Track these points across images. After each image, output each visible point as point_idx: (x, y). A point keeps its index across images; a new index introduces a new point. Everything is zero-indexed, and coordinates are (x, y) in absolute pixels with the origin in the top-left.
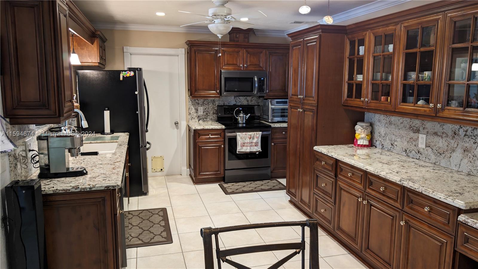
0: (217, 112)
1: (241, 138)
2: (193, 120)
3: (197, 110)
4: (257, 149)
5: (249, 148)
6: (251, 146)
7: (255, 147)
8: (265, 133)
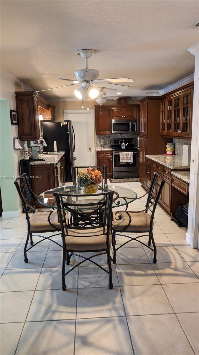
0: (110, 143)
1: (122, 155)
2: (99, 147)
3: (100, 142)
4: (131, 161)
5: (126, 160)
6: (127, 159)
7: (129, 160)
8: (135, 153)
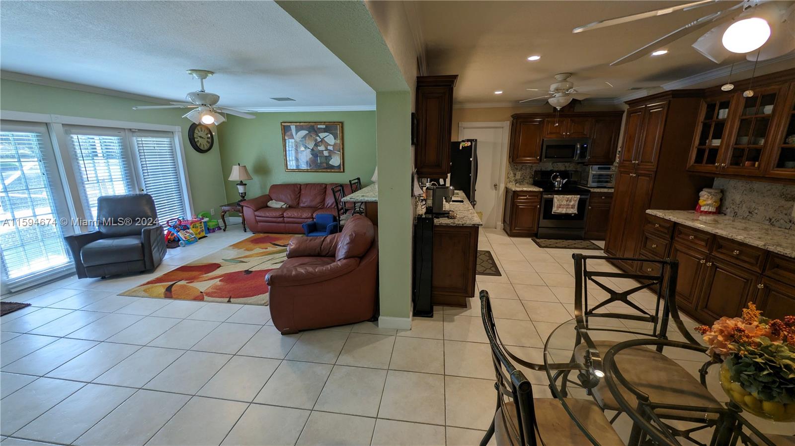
0: (534, 177)
1: (558, 200)
2: (511, 183)
3: (515, 175)
4: (574, 211)
5: (565, 209)
6: (567, 208)
7: (572, 210)
8: (583, 197)
